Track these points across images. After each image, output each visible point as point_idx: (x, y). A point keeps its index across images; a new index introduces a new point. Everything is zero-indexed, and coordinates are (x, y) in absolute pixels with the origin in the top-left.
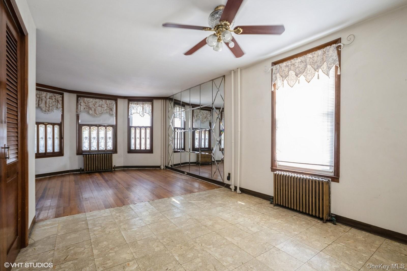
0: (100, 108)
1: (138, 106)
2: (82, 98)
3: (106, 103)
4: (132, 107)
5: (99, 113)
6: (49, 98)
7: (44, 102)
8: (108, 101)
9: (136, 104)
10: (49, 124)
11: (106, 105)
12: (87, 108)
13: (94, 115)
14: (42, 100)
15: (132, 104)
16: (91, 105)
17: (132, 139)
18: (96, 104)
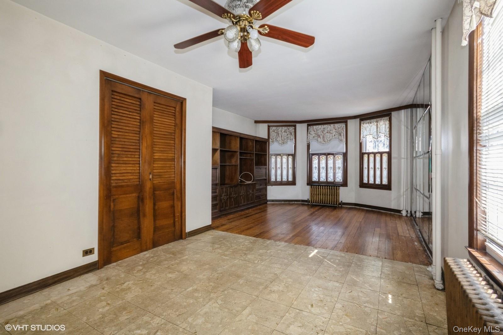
0: (328, 134)
1: (371, 125)
2: (311, 126)
3: (334, 128)
4: (364, 128)
5: (327, 139)
6: (284, 132)
7: (280, 136)
8: (337, 125)
9: (368, 123)
10: (284, 154)
11: (334, 130)
12: (316, 136)
13: (323, 143)
14: (278, 134)
15: (364, 124)
16: (320, 132)
17: (365, 169)
18: (324, 130)
